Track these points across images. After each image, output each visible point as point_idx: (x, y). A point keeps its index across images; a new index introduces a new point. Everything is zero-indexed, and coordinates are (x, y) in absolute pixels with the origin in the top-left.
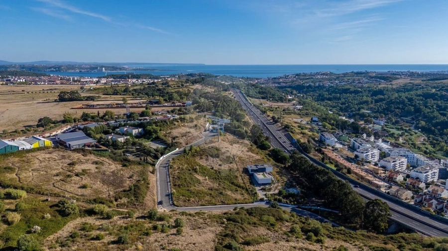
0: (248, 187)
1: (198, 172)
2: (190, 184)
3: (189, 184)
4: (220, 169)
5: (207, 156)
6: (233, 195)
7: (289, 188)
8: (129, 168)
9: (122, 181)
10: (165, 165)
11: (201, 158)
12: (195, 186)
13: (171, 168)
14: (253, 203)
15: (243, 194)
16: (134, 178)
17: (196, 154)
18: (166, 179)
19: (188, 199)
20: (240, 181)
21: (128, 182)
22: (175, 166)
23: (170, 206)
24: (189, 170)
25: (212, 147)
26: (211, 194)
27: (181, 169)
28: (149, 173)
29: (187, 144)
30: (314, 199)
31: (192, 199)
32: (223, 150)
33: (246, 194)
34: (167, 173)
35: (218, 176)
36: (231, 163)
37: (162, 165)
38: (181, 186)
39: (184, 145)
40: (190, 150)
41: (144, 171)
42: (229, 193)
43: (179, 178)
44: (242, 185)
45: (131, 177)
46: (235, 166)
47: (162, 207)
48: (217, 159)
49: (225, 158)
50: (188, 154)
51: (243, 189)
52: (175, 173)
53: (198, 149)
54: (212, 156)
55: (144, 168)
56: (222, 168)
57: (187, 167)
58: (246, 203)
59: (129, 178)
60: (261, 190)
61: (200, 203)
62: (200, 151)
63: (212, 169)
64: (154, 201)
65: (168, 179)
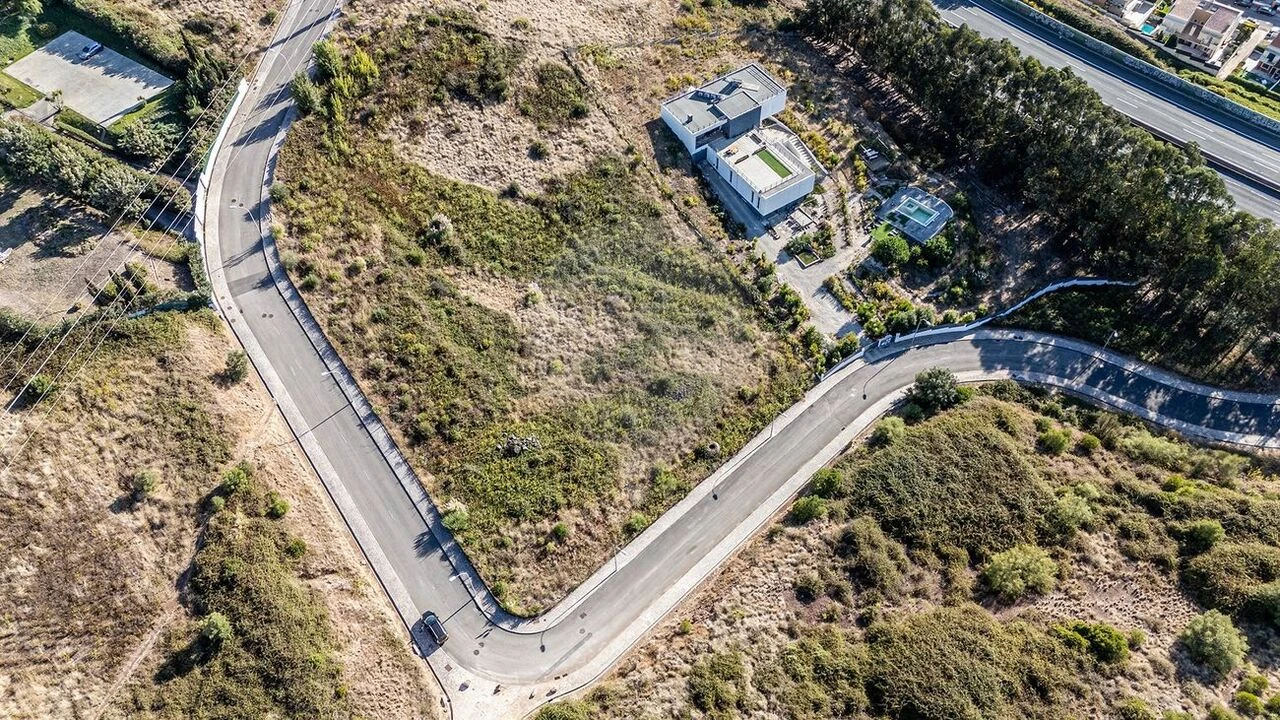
0: (735, 272)
1: (464, 254)
2: (486, 382)
3: (483, 392)
4: (552, 185)
5: (439, 102)
6: (713, 368)
7: (889, 192)
8: (71, 399)
9: (99, 558)
10: (257, 266)
11: (416, 128)
12: (518, 391)
13: (309, 287)
14: (817, 381)
15: (744, 338)
16: (161, 493)
17: (370, 104)
18: (341, 403)
19: (546, 525)
20: (686, 240)
21: (146, 550)
22: (321, 259)
23: (495, 634)
24: (414, 261)
25: (431, 23)
26: (625, 423)
27: (366, 275)
28: (220, 395)
29: (267, 20)
30: (1000, 220)
31: (569, 518)
32: (496, 26)
33: (753, 328)
34: (314, 336)
35: (571, 244)
36: (579, 113)
37: (242, 272)
38: (458, 434)
39: (254, 30)
40: (322, 75)
41: (184, 398)
42: (686, 357)
43: (404, 363)
44: (702, 261)
45: (133, 495)
46: (610, 131)
47: (459, 675)
48: (502, 109)
49: (534, 85)
50: (330, 118)
51: (722, 290)
52: (358, 329)
53: (366, 62)
54: (461, 93)
55: (162, 361)
56: (559, 169)
57: (387, 240)
58: (795, 400)
59: (127, 504)
60: (790, 252)
61: (615, 519)
62: (384, 77)
63: (512, 193)
64: (393, 643)
65: (351, 391)
